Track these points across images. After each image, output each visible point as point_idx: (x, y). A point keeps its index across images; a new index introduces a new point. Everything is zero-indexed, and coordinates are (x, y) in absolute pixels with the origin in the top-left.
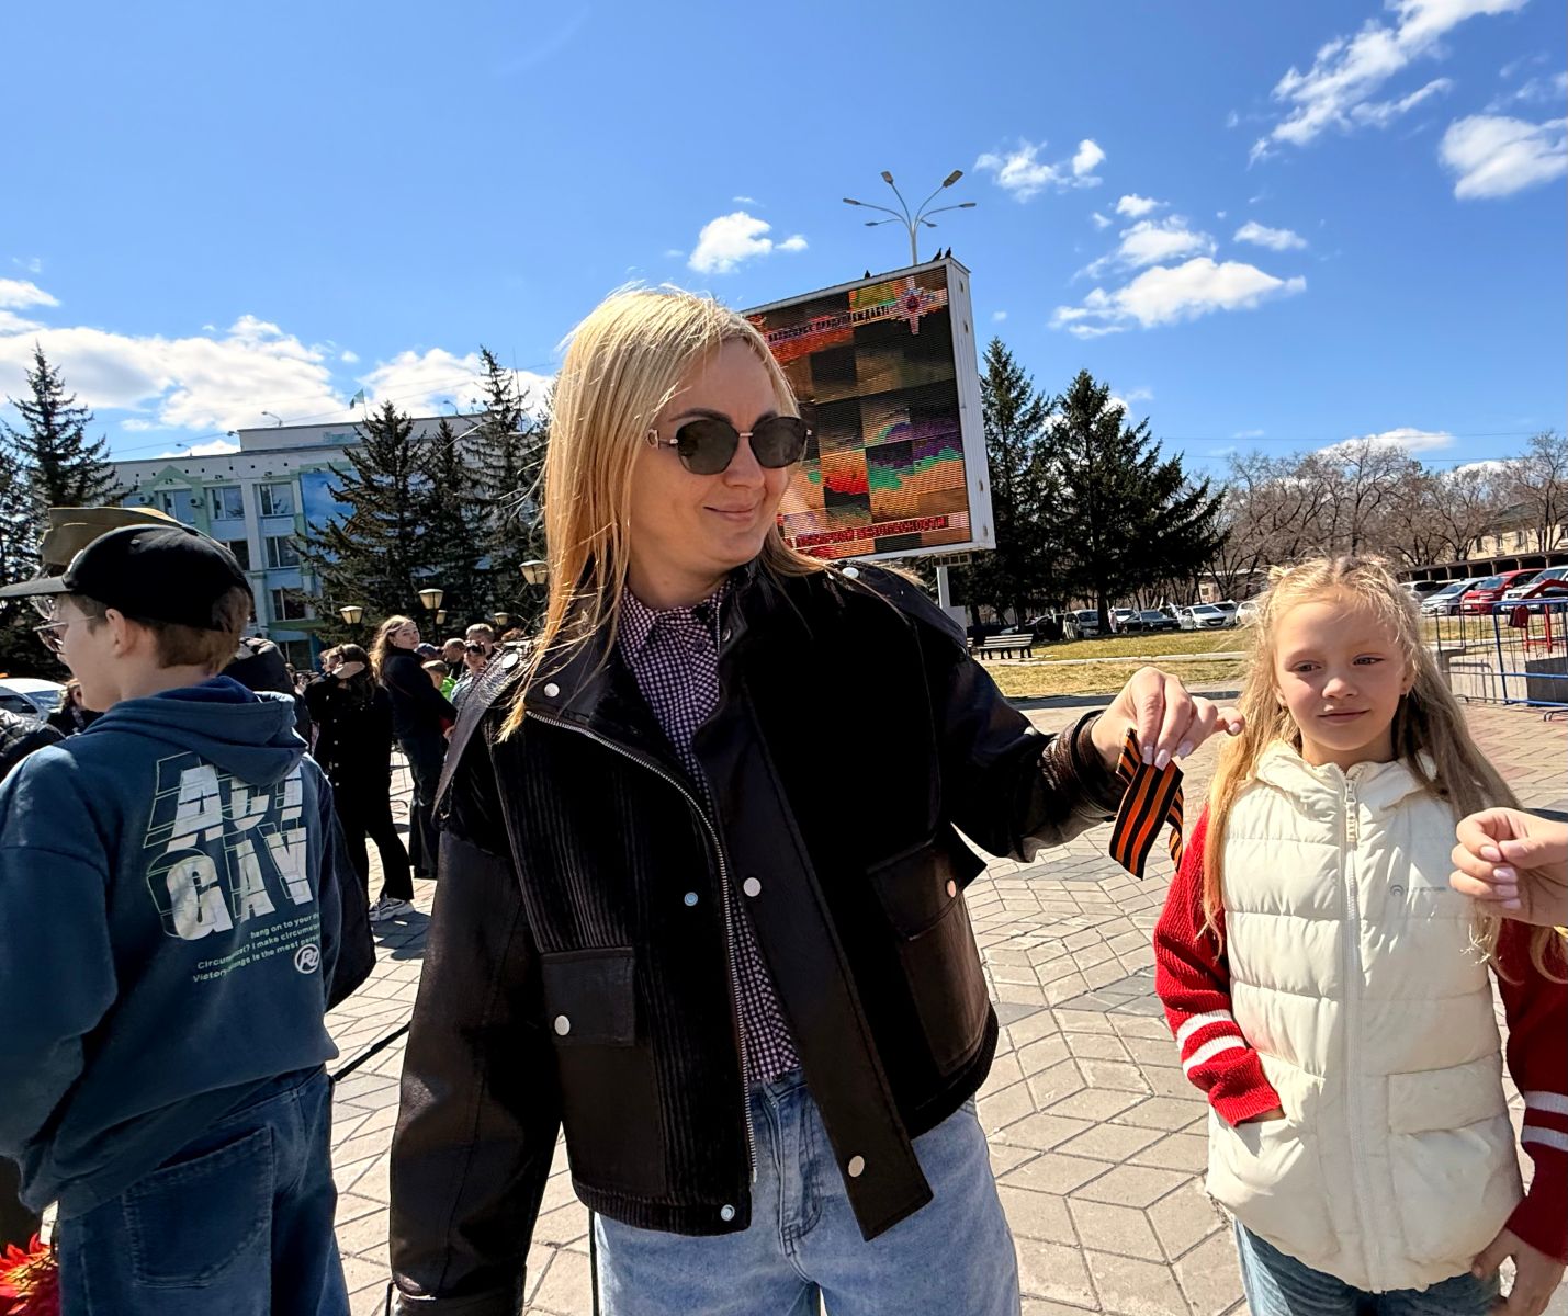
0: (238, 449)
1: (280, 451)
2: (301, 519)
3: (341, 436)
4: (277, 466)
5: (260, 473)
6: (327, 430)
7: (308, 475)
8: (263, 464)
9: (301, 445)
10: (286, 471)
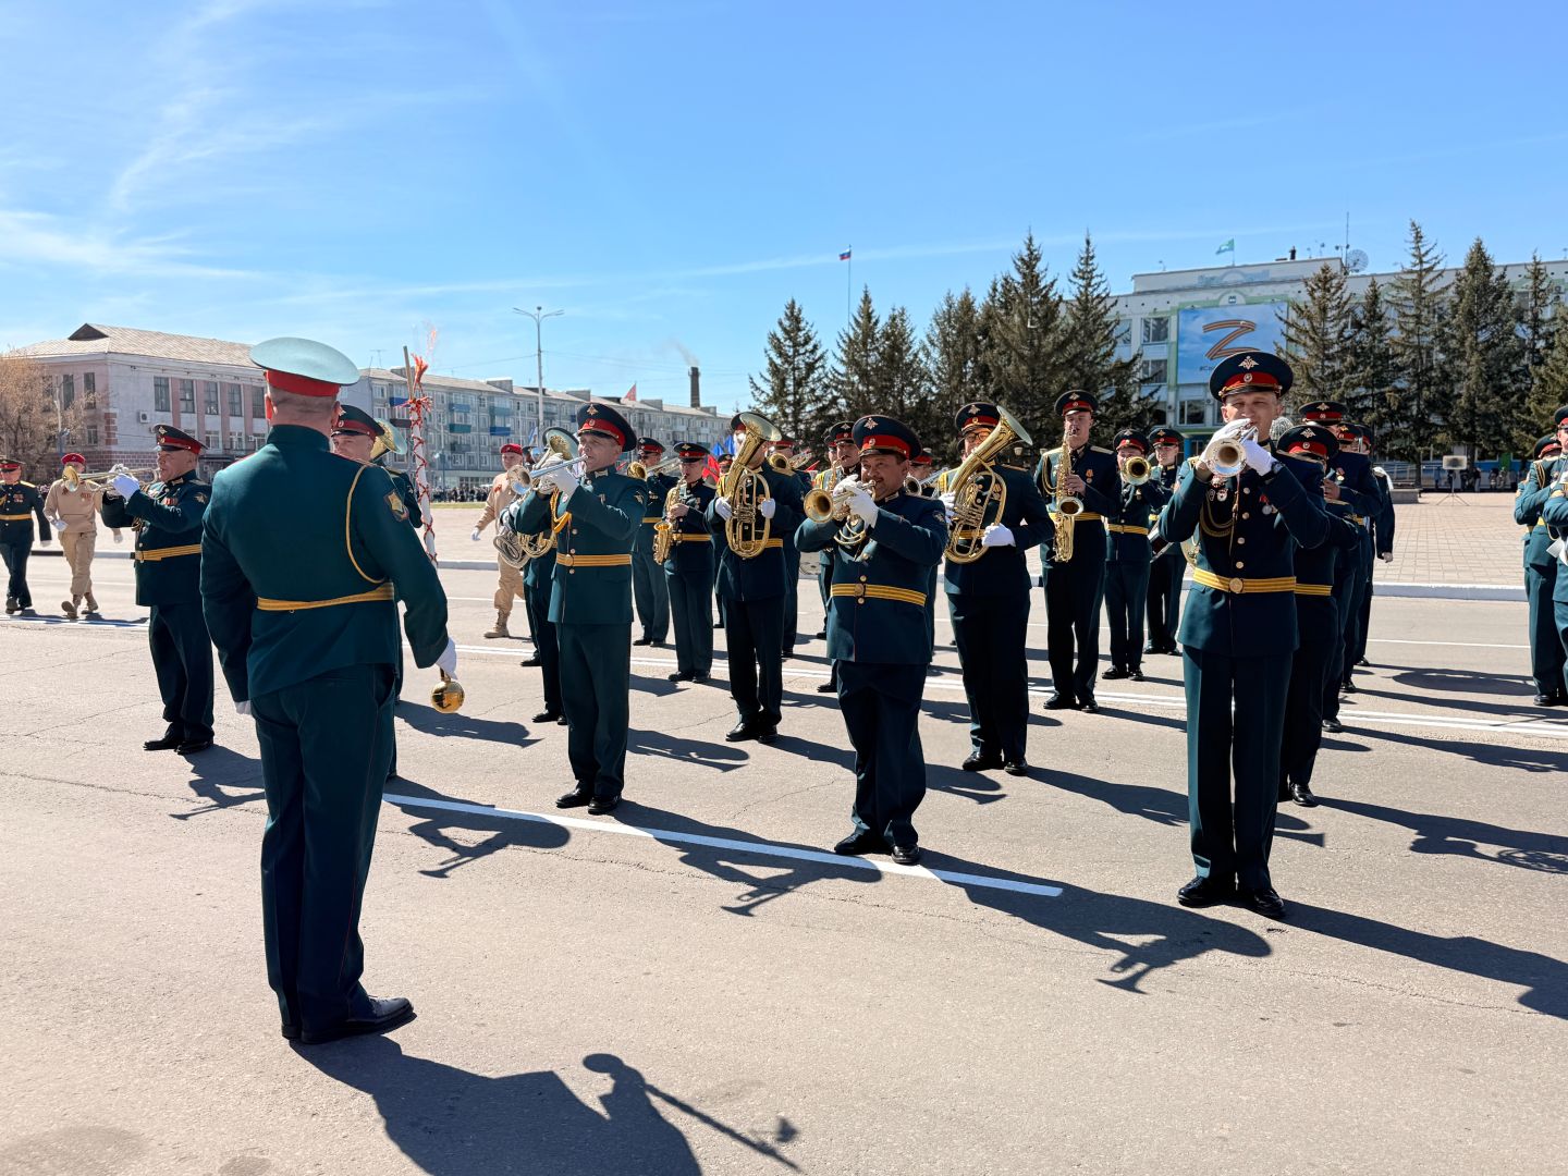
0: (1131, 291)
1: (1165, 291)
2: (1174, 346)
3: (1212, 279)
4: (1161, 305)
5: (1149, 308)
6: (1201, 273)
7: (1186, 311)
8: (1150, 301)
9: (1180, 286)
10: (1168, 308)
